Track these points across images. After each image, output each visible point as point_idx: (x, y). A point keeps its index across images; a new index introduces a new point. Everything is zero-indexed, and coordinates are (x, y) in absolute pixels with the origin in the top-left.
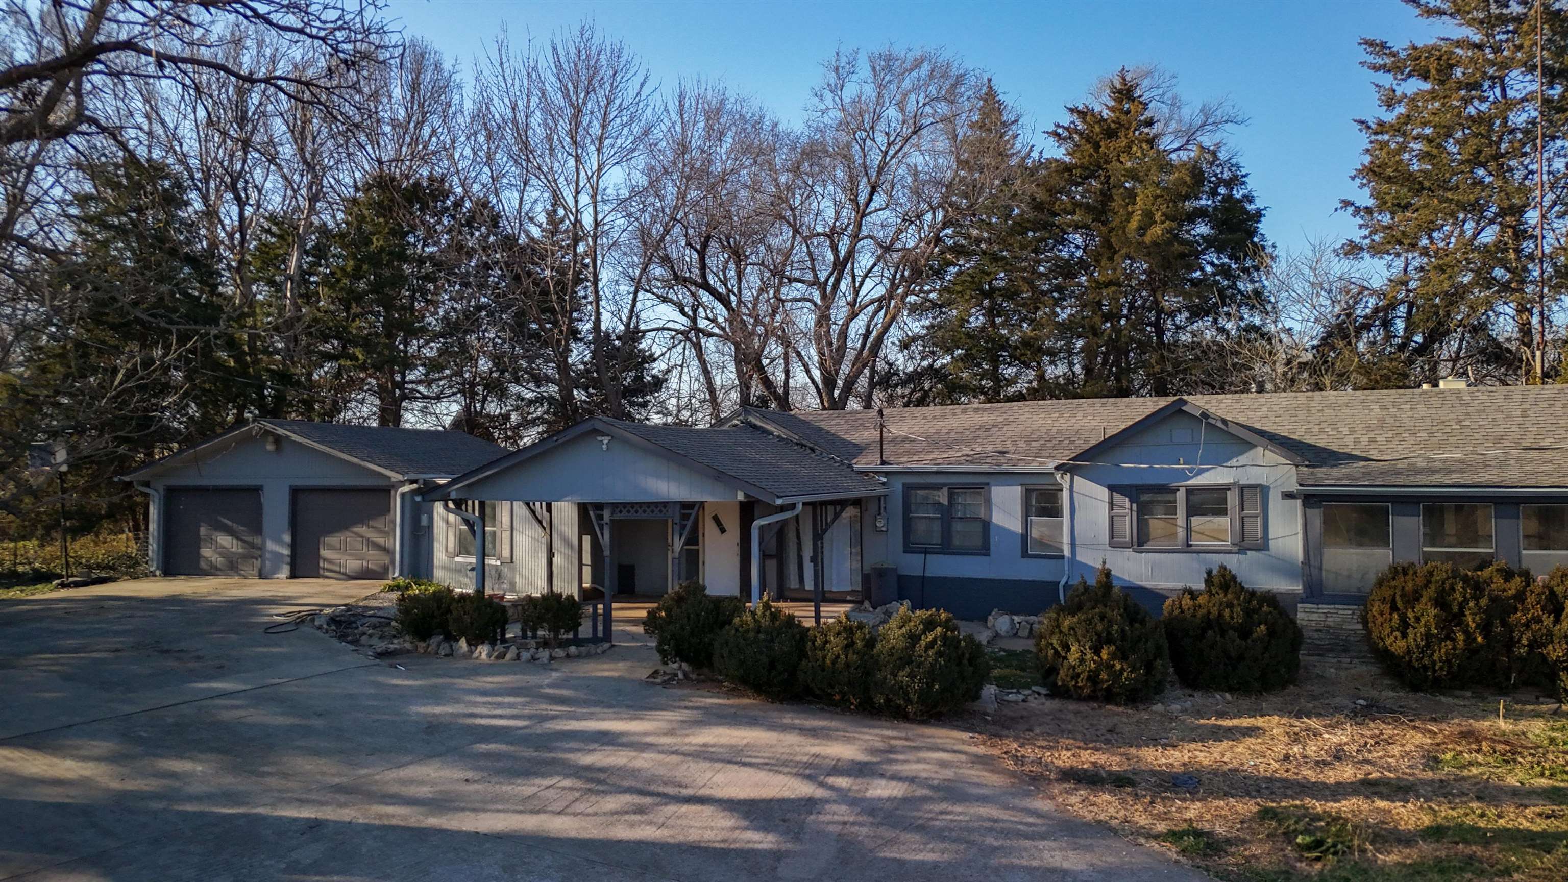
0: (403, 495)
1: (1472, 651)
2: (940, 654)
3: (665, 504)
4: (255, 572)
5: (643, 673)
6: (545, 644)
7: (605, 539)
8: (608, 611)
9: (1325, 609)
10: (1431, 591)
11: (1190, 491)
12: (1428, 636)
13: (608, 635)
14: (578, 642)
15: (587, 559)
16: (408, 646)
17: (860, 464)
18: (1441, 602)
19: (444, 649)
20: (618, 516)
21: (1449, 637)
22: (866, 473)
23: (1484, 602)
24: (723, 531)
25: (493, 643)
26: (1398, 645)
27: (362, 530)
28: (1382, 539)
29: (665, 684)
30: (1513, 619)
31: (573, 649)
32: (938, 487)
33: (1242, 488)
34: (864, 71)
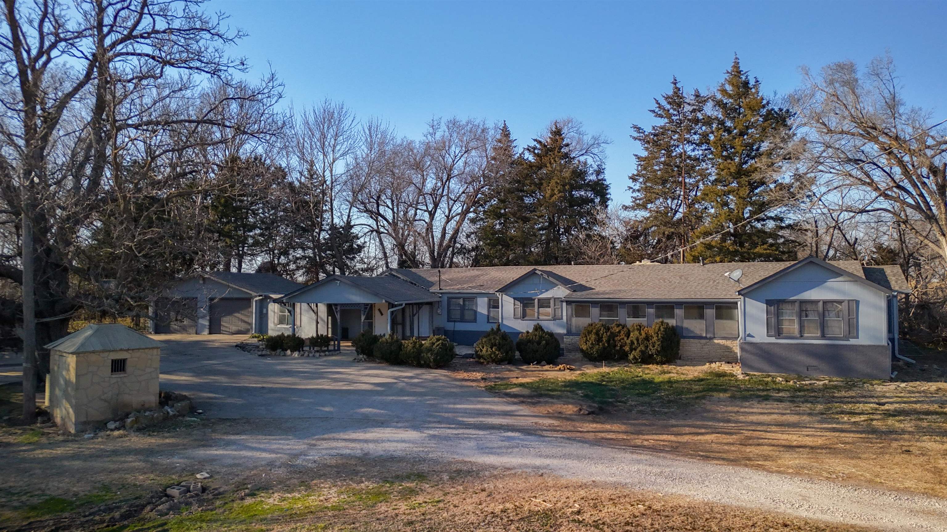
0: (256, 301)
1: (604, 348)
2: (440, 348)
3: (359, 304)
4: (194, 331)
5: (351, 359)
6: (318, 351)
7: (338, 316)
8: (339, 343)
9: (571, 337)
10: (594, 331)
11: (539, 300)
12: (592, 344)
13: (339, 349)
14: (328, 351)
15: (330, 326)
16: (268, 353)
17: (432, 290)
18: (597, 334)
19: (282, 353)
20: (342, 308)
21: (598, 344)
22: (434, 293)
23: (608, 334)
24: (382, 314)
25: (299, 351)
26: (584, 347)
27: (237, 315)
28: (588, 315)
29: (358, 362)
30: (616, 339)
31: (327, 353)
32: (459, 298)
33: (555, 299)
34: (444, 127)
